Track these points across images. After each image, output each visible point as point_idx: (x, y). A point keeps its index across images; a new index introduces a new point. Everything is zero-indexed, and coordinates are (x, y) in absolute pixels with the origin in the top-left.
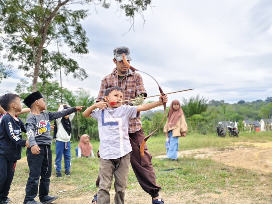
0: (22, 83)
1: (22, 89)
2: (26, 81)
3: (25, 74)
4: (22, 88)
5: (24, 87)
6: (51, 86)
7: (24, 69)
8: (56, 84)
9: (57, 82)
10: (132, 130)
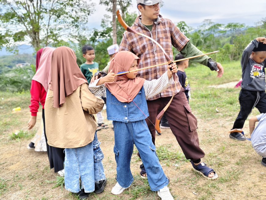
0: (105, 18)
1: (106, 24)
2: (108, 16)
3: (106, 8)
4: (106, 22)
5: (108, 22)
6: (131, 18)
7: (105, 4)
8: (134, 16)
9: (136, 13)
10: (172, 92)
